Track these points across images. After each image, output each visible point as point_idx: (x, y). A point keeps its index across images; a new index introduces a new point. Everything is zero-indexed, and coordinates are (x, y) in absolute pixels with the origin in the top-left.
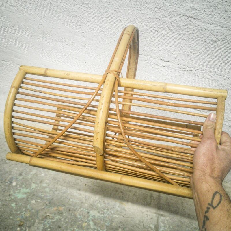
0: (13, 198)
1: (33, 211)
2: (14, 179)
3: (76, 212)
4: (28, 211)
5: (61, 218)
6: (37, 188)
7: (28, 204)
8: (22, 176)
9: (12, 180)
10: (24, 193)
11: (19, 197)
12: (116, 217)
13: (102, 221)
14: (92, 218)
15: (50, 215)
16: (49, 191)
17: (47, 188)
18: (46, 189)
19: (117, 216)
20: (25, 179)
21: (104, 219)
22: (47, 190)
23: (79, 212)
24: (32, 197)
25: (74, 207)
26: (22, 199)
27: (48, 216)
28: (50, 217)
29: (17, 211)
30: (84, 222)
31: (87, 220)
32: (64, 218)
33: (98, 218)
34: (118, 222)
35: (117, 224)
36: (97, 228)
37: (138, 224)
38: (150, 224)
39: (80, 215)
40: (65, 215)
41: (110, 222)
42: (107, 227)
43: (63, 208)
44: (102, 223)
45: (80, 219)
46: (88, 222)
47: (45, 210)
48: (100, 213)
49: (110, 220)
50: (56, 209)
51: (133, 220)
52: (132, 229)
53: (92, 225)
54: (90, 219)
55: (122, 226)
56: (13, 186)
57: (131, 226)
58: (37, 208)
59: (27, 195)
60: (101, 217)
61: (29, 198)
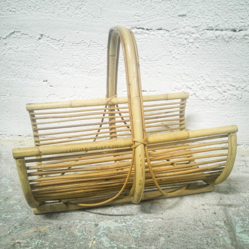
3: (73, 228)
12: (149, 222)
14: (104, 231)
15: (21, 241)
16: (20, 208)
17: (17, 205)
19: (152, 221)
21: (127, 229)
22: (18, 207)
23: (78, 227)
25: (69, 222)
27: (18, 243)
28: (22, 245)
30: (90, 241)
31: (95, 236)
32: (51, 242)
33: (116, 229)
34: (156, 228)
35: (153, 232)
36: (117, 245)
37: (194, 225)
38: (214, 222)
39: (81, 231)
40: (52, 236)
41: (141, 231)
42: (136, 239)
43: (48, 226)
44: (125, 235)
45: (81, 238)
46: (97, 239)
47: (11, 235)
48: (118, 222)
49: (139, 229)
50: (33, 231)
51: (182, 221)
52: (185, 234)
53: (107, 243)
54: (102, 234)
55: (164, 233)
57: (182, 230)
60: (122, 227)
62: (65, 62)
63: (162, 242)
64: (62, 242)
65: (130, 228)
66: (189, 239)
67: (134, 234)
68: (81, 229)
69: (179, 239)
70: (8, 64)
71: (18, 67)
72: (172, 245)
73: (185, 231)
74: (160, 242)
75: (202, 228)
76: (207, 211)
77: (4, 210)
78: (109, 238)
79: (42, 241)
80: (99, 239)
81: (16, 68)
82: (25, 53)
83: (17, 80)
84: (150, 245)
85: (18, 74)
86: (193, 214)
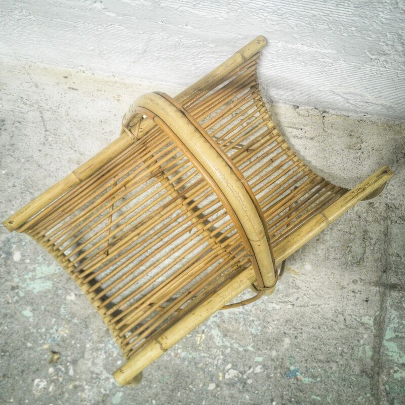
0: (22, 294)
1: (75, 321)
2: (14, 243)
4: (64, 322)
7: (61, 304)
9: (11, 248)
10: (45, 277)
11: (35, 291)
12: (274, 309)
13: (241, 325)
14: (215, 319)
19: (278, 307)
21: (244, 319)
24: (66, 286)
26: (44, 294)
29: (37, 326)
30: (198, 333)
31: (204, 326)
33: (230, 318)
34: (281, 320)
35: (278, 328)
36: (231, 344)
37: (332, 320)
38: (361, 317)
41: (261, 325)
42: (255, 337)
44: (241, 328)
46: (207, 331)
49: (259, 320)
51: (318, 312)
52: (317, 334)
53: (218, 338)
54: (212, 323)
55: (291, 332)
56: (15, 262)
57: (314, 327)
58: (82, 312)
59: (52, 282)
60: (238, 314)
61: (60, 289)
63: (286, 346)
65: (248, 317)
66: (320, 345)
67: (253, 329)
69: (308, 342)
72: (297, 352)
73: (318, 330)
74: (283, 346)
75: (342, 327)
76: (357, 295)
80: (209, 331)
84: (271, 349)
86: (335, 300)
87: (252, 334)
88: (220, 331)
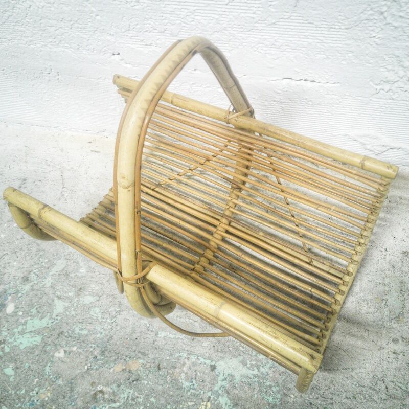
0: (7, 349)
1: (60, 382)
2: (10, 294)
3: (178, 370)
4: (47, 383)
5: (136, 394)
6: (68, 313)
7: (47, 363)
8: (31, 282)
9: (6, 299)
10: (35, 331)
11: (22, 347)
13: (256, 391)
14: (224, 383)
15: (105, 389)
16: (100, 316)
17: (95, 306)
18: (92, 313)
20: (38, 290)
21: (260, 384)
22: (96, 312)
23: (185, 369)
24: (56, 342)
25: (171, 355)
26: (31, 350)
27: (101, 391)
28: (106, 396)
29: (17, 387)
30: (203, 401)
31: (210, 392)
32: (146, 395)
33: (242, 382)
37: (371, 388)
38: (407, 384)
39: (190, 379)
40: (148, 384)
41: (280, 393)
43: (141, 361)
44: (256, 396)
45: (189, 393)
46: (214, 399)
47: (90, 374)
48: (246, 365)
49: (278, 386)
50: (121, 369)
51: (352, 377)
54: (220, 388)
55: (319, 402)
56: (7, 315)
57: (348, 397)
58: (69, 372)
59: (42, 337)
60: (252, 377)
61: (50, 345)
62: (150, 24)
64: (162, 398)
65: (264, 381)
67: (271, 398)
68: (190, 373)
70: (41, 24)
71: (60, 29)
73: (354, 400)
75: (384, 396)
76: (399, 357)
77: (77, 317)
78: (231, 401)
79: (134, 391)
80: (216, 398)
81: (57, 32)
82: (67, 7)
83: (64, 51)
85: (63, 42)
86: (373, 362)
87: (269, 404)
88: (229, 398)
